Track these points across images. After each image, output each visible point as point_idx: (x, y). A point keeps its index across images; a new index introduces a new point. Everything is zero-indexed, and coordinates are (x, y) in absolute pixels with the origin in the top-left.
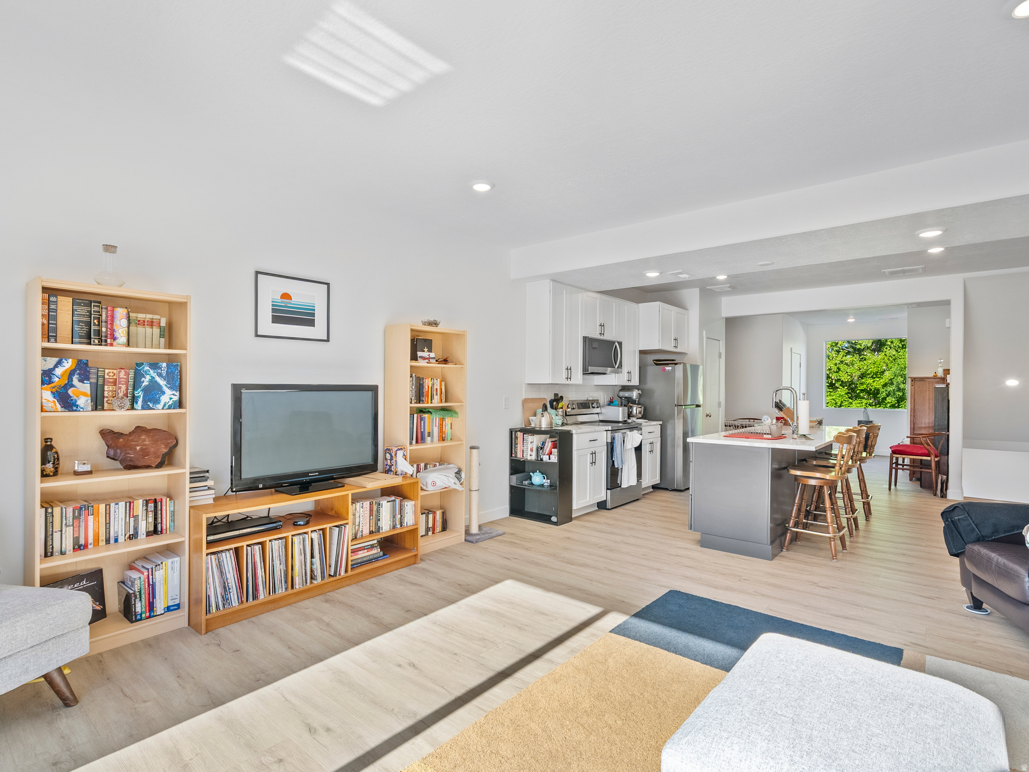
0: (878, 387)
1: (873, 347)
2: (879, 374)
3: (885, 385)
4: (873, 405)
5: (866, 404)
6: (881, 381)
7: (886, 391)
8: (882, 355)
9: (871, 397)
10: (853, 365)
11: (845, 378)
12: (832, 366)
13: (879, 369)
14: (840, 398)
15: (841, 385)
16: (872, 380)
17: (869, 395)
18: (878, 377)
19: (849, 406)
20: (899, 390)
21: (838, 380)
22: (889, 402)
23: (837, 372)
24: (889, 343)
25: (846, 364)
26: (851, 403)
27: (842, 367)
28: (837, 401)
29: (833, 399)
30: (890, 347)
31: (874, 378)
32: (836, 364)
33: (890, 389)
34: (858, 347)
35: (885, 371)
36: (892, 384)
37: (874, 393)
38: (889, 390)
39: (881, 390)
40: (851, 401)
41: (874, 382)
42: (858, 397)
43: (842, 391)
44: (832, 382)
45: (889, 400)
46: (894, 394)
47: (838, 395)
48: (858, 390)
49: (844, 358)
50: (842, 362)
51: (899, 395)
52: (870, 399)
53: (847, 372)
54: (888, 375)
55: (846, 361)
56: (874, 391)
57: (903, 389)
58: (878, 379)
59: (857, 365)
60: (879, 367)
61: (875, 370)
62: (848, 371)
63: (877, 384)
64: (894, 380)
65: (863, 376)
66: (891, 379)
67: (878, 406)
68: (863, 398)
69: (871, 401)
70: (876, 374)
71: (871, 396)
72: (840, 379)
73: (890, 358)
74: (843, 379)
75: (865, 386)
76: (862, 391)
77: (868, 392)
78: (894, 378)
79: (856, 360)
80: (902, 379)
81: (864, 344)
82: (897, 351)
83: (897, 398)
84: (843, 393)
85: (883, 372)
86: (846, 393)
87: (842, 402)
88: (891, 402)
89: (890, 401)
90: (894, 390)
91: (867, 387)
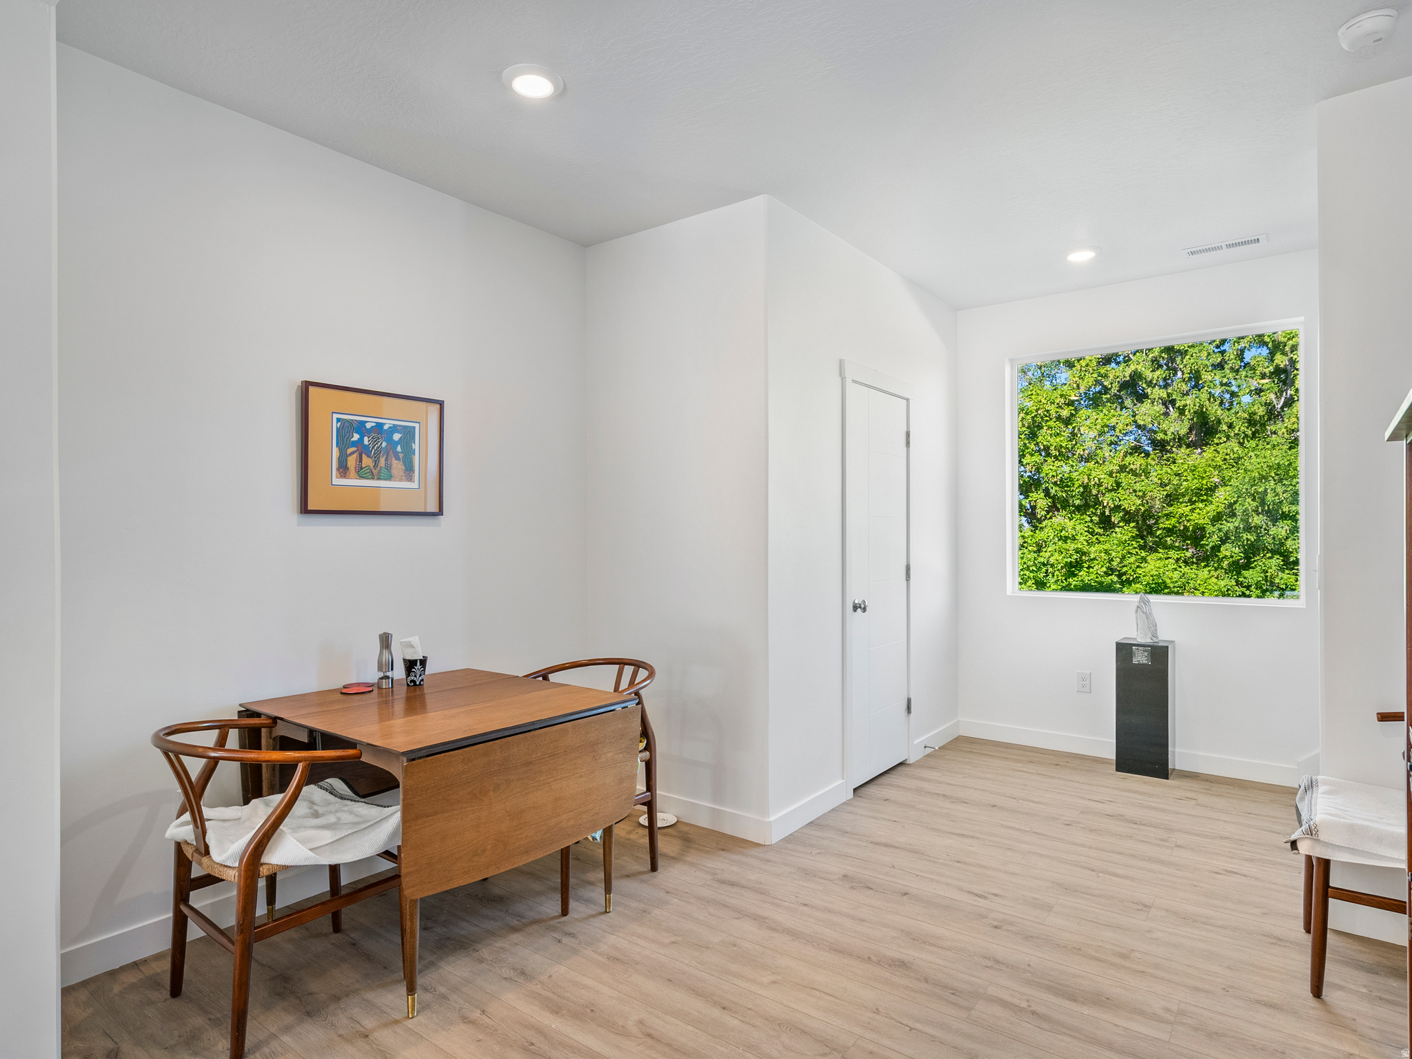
0: (1201, 521)
1: (1192, 438)
2: (1205, 493)
3: (1217, 518)
4: (1193, 563)
5: (1178, 560)
6: (1208, 509)
7: (1220, 530)
8: (1209, 452)
9: (1187, 545)
10: (1147, 474)
11: (1131, 503)
12: (1101, 476)
13: (1204, 482)
14: (1119, 549)
15: (1123, 519)
16: (1190, 507)
17: (1184, 541)
18: (1203, 501)
19: (1138, 567)
20: (1248, 529)
21: (1117, 508)
22: (1225, 557)
23: (1115, 491)
24: (1225, 427)
25: (1134, 472)
26: (1144, 560)
27: (1125, 479)
28: (1114, 554)
29: (1106, 552)
30: (1228, 437)
31: (1193, 503)
32: (1111, 475)
33: (1229, 526)
34: (1160, 436)
35: (1216, 487)
36: (1233, 515)
37: (1196, 536)
38: (1225, 529)
39: (1210, 529)
40: (1143, 554)
41: (1192, 510)
42: (1160, 544)
43: (1125, 532)
44: (1104, 512)
45: (1226, 550)
46: (1238, 538)
47: (1115, 542)
48: (1159, 529)
49: (1129, 459)
50: (1123, 468)
51: (1248, 540)
52: (1187, 549)
53: (1135, 491)
54: (1222, 496)
55: (1132, 466)
56: (1194, 531)
57: (1257, 527)
58: (1201, 505)
59: (1155, 474)
60: (1203, 478)
61: (1195, 484)
62: (1137, 486)
63: (1200, 515)
64: (1237, 506)
65: (1171, 499)
66: (1231, 505)
67: (1203, 564)
68: (1172, 547)
69: (1189, 554)
70: (1198, 492)
71: (1189, 542)
72: (1120, 506)
73: (1228, 457)
74: (1126, 506)
75: (1173, 521)
76: (1170, 531)
77: (1183, 535)
78: (1235, 502)
79: (1153, 463)
80: (1255, 504)
81: (1172, 430)
82: (1241, 444)
83: (1244, 547)
84: (1127, 538)
85: (1212, 489)
86: (1133, 537)
87: (1123, 557)
88: (1232, 557)
89: (1228, 554)
90: (1237, 528)
91: (1180, 523)
